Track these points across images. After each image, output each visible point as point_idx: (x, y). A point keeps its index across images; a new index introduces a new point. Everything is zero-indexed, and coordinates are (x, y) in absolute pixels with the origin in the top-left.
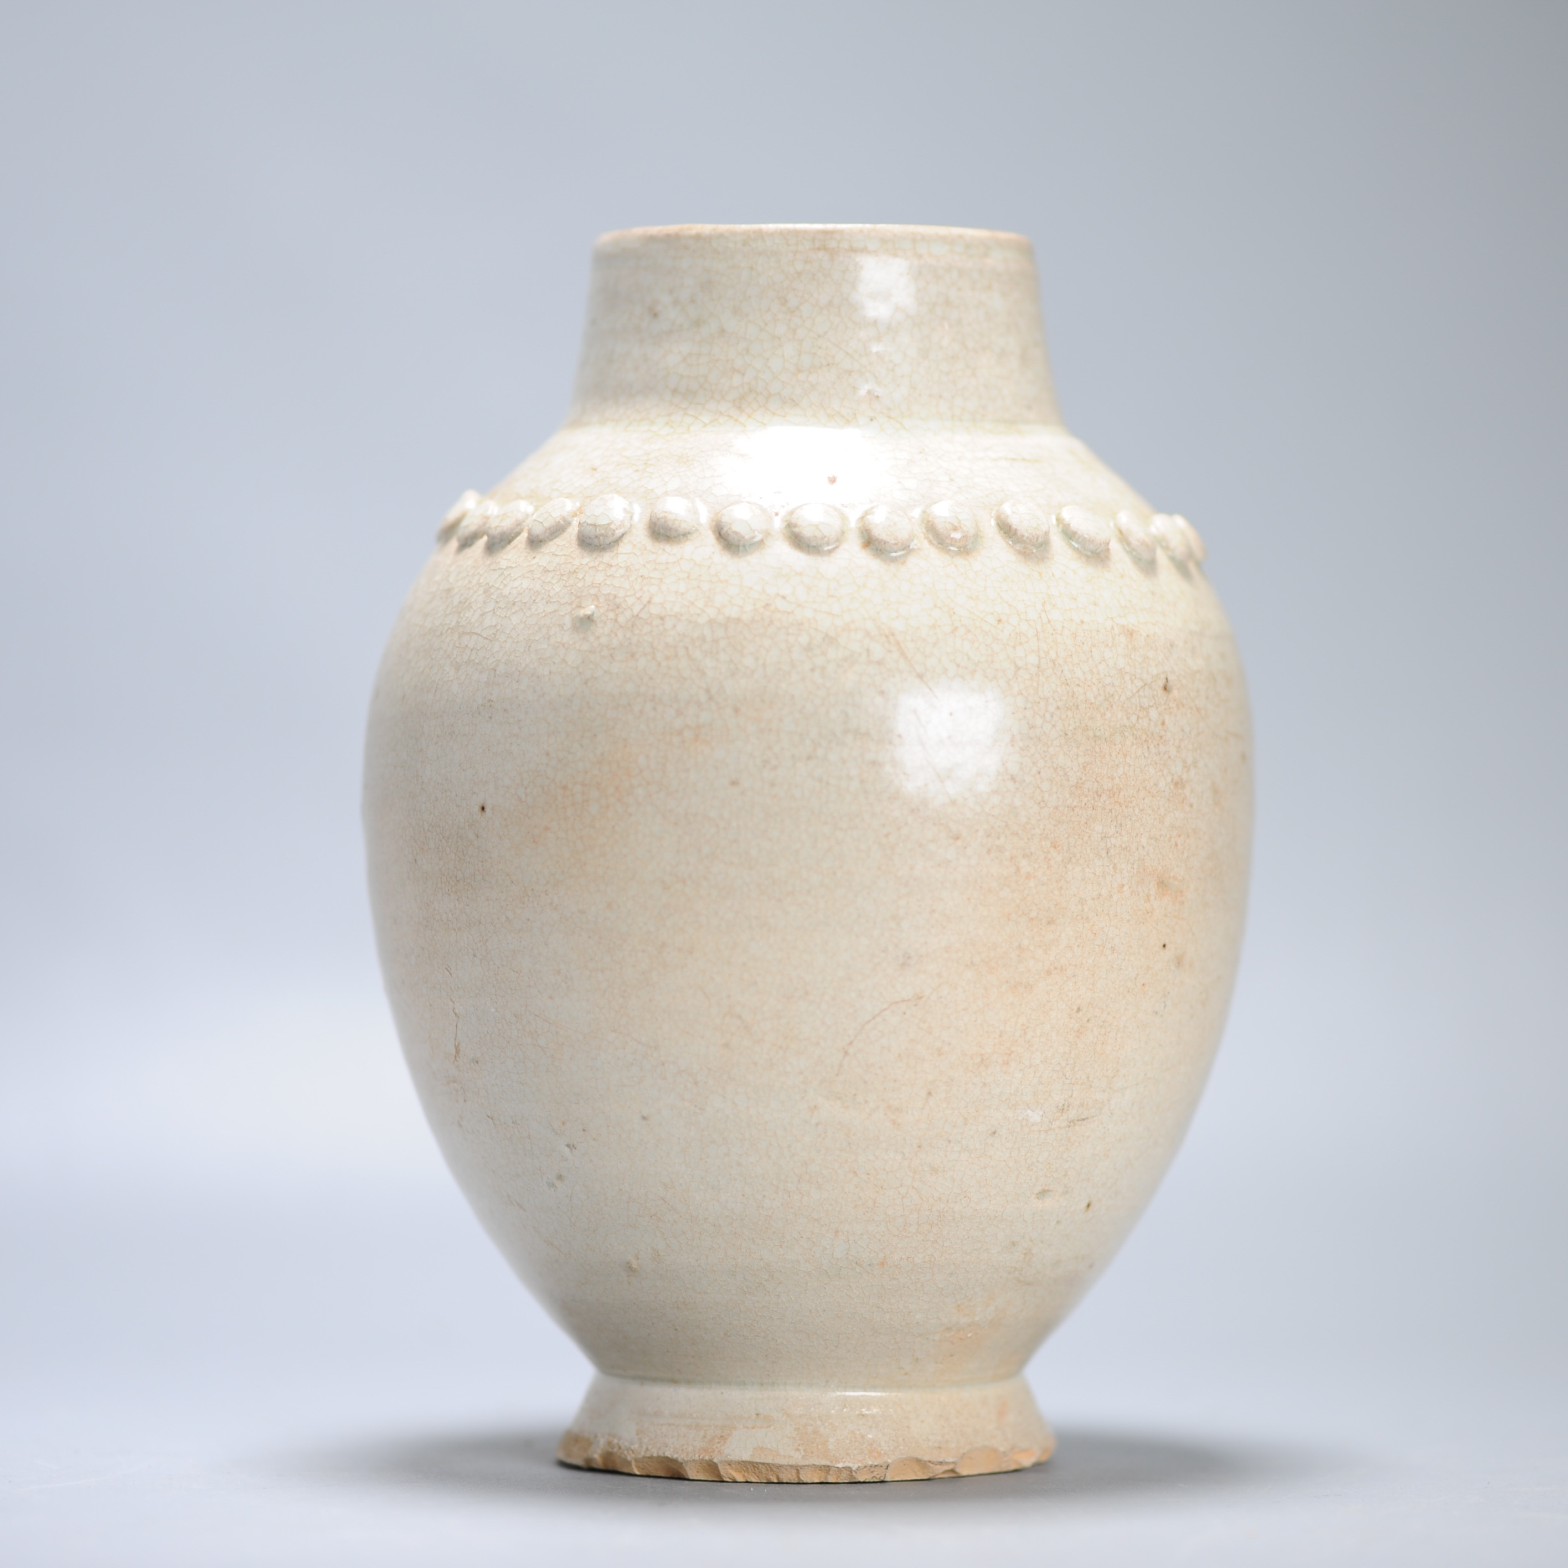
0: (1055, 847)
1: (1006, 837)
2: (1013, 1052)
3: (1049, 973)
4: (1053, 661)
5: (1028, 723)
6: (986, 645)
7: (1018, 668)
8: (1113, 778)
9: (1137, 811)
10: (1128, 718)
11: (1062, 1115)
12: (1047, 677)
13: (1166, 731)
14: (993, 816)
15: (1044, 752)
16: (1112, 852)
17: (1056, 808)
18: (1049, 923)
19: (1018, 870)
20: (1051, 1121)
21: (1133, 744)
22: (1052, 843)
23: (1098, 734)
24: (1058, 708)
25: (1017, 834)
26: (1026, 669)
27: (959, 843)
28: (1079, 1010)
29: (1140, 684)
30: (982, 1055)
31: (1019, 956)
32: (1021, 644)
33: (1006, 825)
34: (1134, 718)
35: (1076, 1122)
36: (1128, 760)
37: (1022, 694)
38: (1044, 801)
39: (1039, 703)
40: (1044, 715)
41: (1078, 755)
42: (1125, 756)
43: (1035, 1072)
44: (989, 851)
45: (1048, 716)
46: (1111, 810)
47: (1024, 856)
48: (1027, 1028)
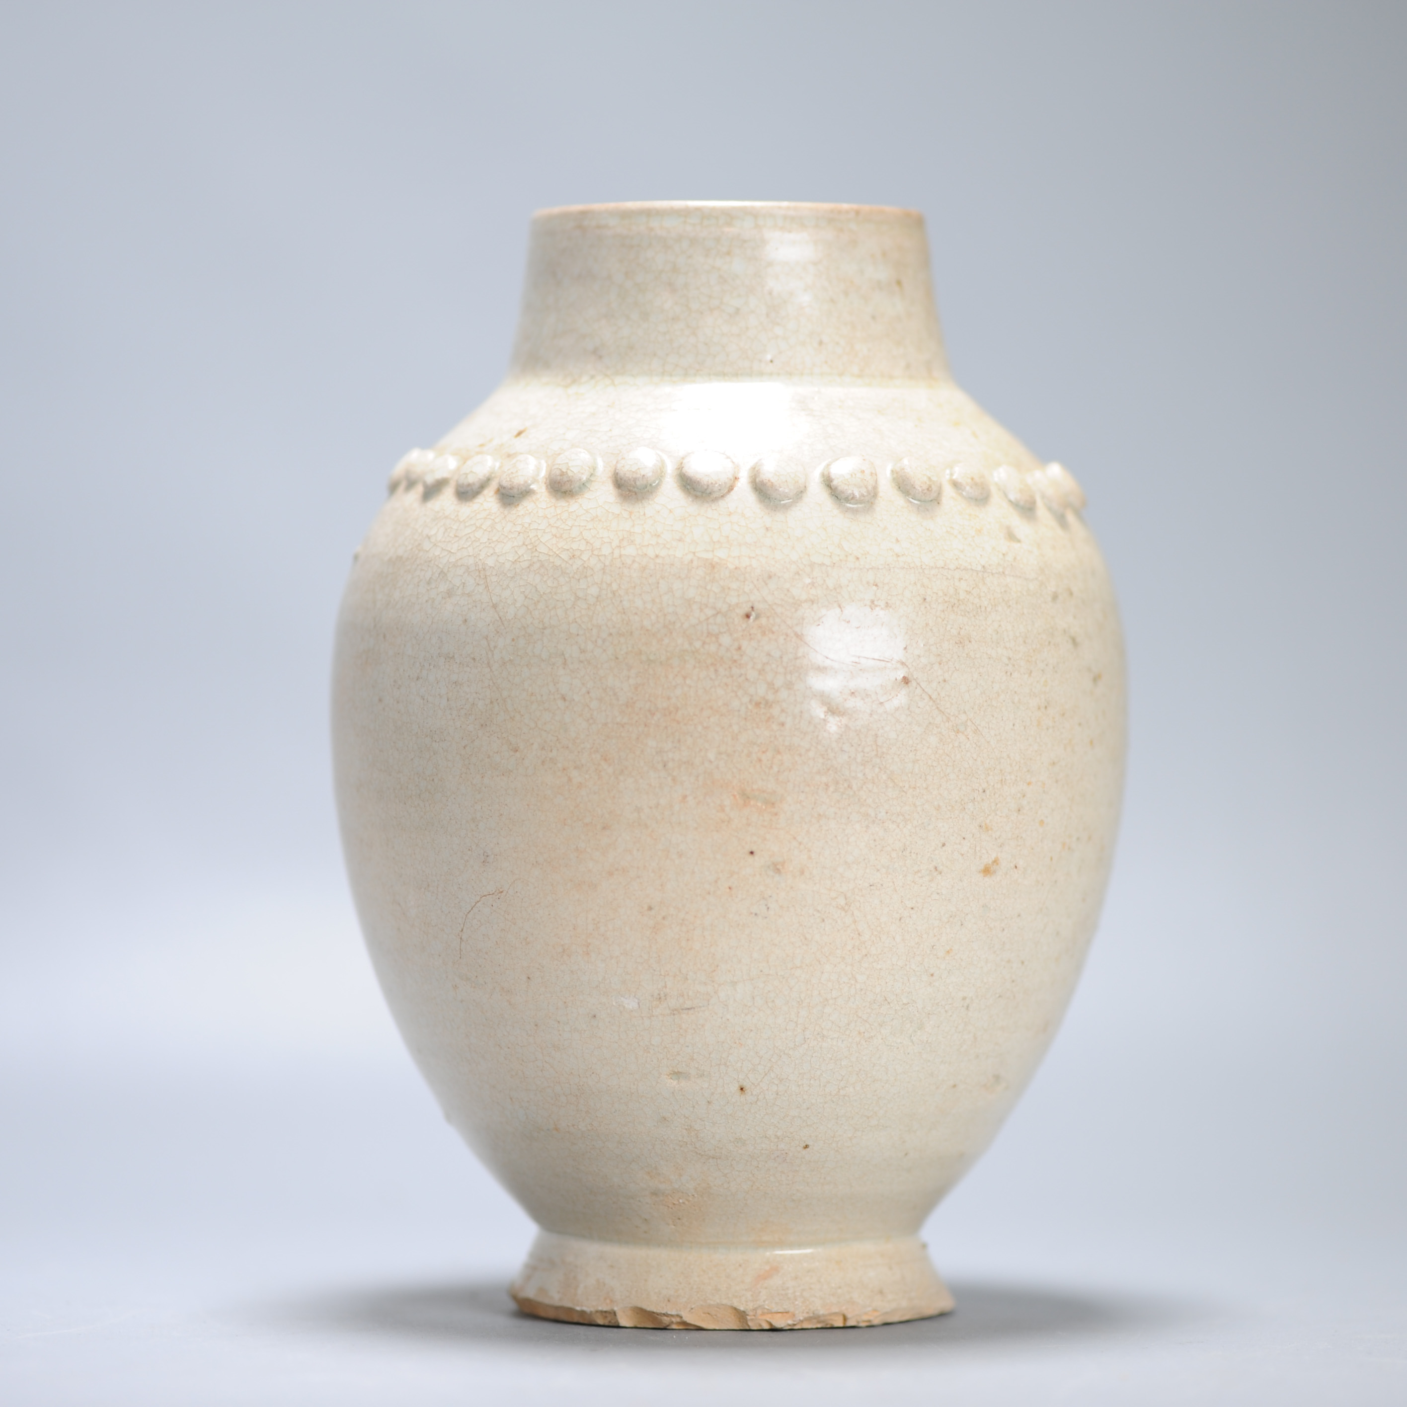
0: (605, 760)
1: (558, 750)
2: (590, 944)
3: (611, 874)
4: (614, 593)
5: (580, 648)
6: (554, 578)
7: (578, 598)
8: (669, 698)
9: (700, 728)
10: (691, 644)
11: (660, 1003)
12: (604, 606)
13: (741, 656)
14: (546, 731)
15: (594, 674)
16: (670, 765)
17: (606, 724)
18: (604, 828)
19: (570, 780)
20: (651, 1008)
21: (695, 667)
22: (602, 756)
23: (652, 657)
24: (611, 634)
25: (567, 747)
26: (585, 599)
27: (518, 754)
28: (650, 908)
29: (709, 612)
30: (562, 945)
31: (578, 857)
32: (586, 577)
33: (557, 740)
34: (698, 644)
35: (681, 1011)
36: (688, 681)
37: (576, 622)
38: (592, 718)
39: (592, 629)
40: (596, 641)
41: (629, 677)
42: (685, 678)
43: (617, 963)
44: (543, 762)
45: (600, 642)
46: (666, 727)
47: (575, 768)
48: (598, 923)
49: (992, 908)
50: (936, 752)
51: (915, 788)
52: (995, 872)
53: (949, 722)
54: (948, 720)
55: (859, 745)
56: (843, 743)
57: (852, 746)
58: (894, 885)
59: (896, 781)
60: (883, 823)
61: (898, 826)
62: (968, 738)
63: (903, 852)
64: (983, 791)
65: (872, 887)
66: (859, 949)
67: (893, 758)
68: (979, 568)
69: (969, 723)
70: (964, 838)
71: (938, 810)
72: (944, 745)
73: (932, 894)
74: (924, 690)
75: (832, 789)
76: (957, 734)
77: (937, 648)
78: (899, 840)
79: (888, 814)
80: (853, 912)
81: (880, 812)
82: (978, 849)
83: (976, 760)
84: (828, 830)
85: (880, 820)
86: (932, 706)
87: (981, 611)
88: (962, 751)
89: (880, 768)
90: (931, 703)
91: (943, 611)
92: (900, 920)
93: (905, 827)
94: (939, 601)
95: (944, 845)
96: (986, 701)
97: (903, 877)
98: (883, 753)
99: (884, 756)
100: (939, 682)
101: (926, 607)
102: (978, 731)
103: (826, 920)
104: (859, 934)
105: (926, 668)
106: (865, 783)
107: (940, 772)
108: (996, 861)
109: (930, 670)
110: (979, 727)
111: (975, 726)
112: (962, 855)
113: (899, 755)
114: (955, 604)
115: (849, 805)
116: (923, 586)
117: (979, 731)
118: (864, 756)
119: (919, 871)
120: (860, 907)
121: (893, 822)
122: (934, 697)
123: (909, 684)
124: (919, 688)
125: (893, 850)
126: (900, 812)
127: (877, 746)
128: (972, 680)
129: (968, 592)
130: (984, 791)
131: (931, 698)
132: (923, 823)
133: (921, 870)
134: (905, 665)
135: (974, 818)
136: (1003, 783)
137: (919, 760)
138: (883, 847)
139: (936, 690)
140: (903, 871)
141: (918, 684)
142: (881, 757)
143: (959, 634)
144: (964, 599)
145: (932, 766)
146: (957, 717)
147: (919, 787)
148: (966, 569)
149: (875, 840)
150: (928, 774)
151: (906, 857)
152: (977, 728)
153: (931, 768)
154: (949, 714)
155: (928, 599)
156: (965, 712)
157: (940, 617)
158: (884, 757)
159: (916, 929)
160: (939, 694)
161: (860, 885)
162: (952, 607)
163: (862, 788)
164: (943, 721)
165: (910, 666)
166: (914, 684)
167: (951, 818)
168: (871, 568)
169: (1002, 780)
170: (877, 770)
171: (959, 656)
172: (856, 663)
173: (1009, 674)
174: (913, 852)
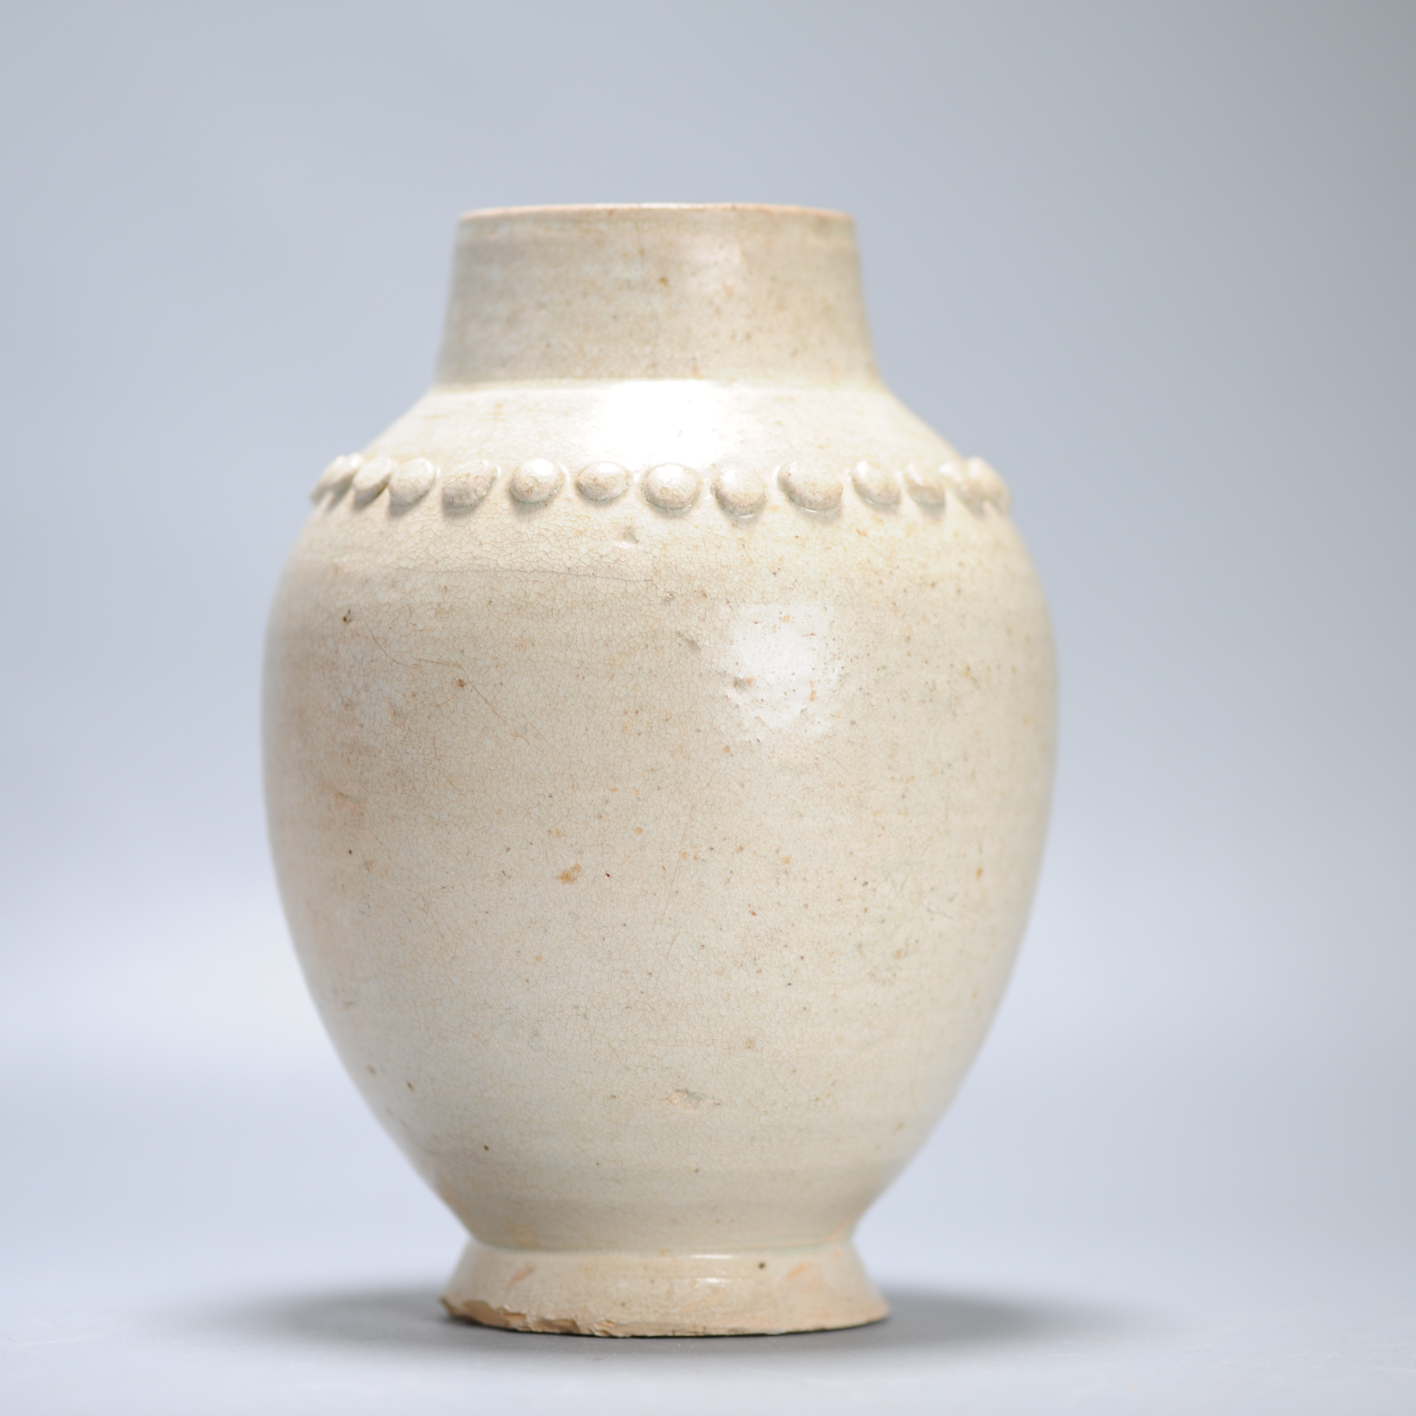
13: (338, 658)
49: (580, 915)
50: (493, 755)
51: (473, 791)
52: (575, 879)
53: (505, 725)
54: (505, 722)
55: (420, 747)
56: (407, 745)
57: (414, 748)
58: (465, 888)
59: (454, 784)
60: (446, 825)
61: (460, 829)
62: (529, 743)
63: (467, 855)
64: (549, 795)
65: (444, 889)
66: (446, 951)
67: (450, 761)
68: (563, 570)
69: (529, 727)
70: (531, 844)
71: (499, 814)
72: (500, 748)
73: (504, 898)
74: (479, 693)
75: (400, 790)
76: (516, 738)
77: (495, 651)
78: (463, 843)
79: (450, 817)
80: (432, 914)
81: (442, 815)
82: (549, 854)
83: (539, 764)
84: (400, 831)
85: (443, 822)
86: (488, 709)
87: (552, 614)
88: (522, 755)
89: (439, 770)
90: (487, 706)
91: (508, 614)
92: (476, 923)
93: (466, 830)
94: (505, 604)
95: (508, 850)
96: (550, 705)
97: (472, 880)
98: (441, 756)
99: (442, 758)
100: (496, 686)
101: (489, 610)
102: (539, 735)
103: (412, 920)
104: (442, 936)
105: (481, 671)
106: (426, 785)
107: (498, 776)
108: (577, 868)
109: (486, 673)
110: (540, 731)
111: (536, 729)
112: (532, 860)
113: (456, 758)
114: (522, 606)
115: (415, 807)
116: (492, 588)
117: (541, 735)
118: (424, 759)
119: (488, 875)
120: (437, 908)
121: (456, 825)
122: (489, 700)
123: (465, 687)
124: (474, 691)
125: (458, 853)
126: (461, 815)
127: (435, 748)
128: (533, 684)
129: (540, 595)
130: (551, 796)
131: (486, 701)
132: (484, 827)
133: (489, 874)
134: (461, 667)
135: (542, 823)
136: (575, 788)
137: (475, 764)
138: (449, 850)
139: (492, 693)
140: (471, 874)
141: (474, 687)
142: (439, 760)
143: (522, 636)
144: (534, 602)
145: (490, 770)
146: (515, 720)
147: (477, 791)
148: (544, 571)
149: (440, 843)
150: (486, 778)
151: (471, 860)
152: (539, 733)
153: (489, 771)
154: (506, 718)
155: (494, 601)
156: (524, 716)
157: (503, 620)
158: (442, 760)
159: (495, 934)
160: (495, 698)
161: (433, 887)
162: (519, 609)
163: (424, 790)
164: (499, 724)
165: (465, 669)
166: (469, 686)
167: (514, 822)
168: (446, 572)
169: (573, 786)
170: (437, 772)
171: (518, 660)
172: (417, 665)
173: (581, 677)
174: (477, 855)
